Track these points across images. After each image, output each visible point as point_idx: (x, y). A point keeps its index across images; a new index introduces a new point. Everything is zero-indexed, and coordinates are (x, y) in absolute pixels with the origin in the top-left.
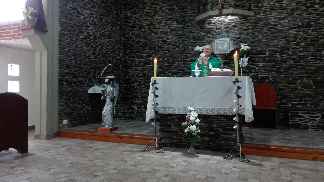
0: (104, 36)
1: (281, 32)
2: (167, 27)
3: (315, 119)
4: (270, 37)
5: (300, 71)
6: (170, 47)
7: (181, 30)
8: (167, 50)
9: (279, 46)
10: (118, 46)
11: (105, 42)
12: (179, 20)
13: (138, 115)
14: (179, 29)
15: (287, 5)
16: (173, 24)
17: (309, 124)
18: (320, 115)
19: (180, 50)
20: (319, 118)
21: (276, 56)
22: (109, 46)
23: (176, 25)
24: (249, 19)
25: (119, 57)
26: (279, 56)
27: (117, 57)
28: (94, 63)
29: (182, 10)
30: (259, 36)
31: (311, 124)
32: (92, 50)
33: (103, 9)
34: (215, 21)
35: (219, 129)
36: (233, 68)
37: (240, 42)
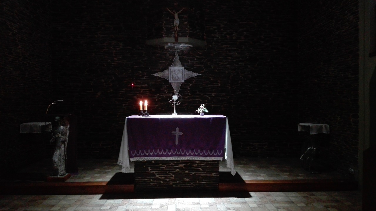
0: (33, 55)
1: (231, 63)
2: (112, 47)
3: (263, 147)
6: (116, 71)
8: (112, 74)
11: (34, 63)
12: (126, 41)
14: (127, 51)
15: (237, 38)
16: (120, 45)
17: (258, 152)
18: (267, 143)
20: (266, 146)
21: (227, 86)
22: (38, 68)
23: (123, 46)
24: (202, 48)
25: (48, 80)
32: (21, 75)
34: (167, 47)
35: (200, 169)
36: (187, 98)
37: (194, 71)
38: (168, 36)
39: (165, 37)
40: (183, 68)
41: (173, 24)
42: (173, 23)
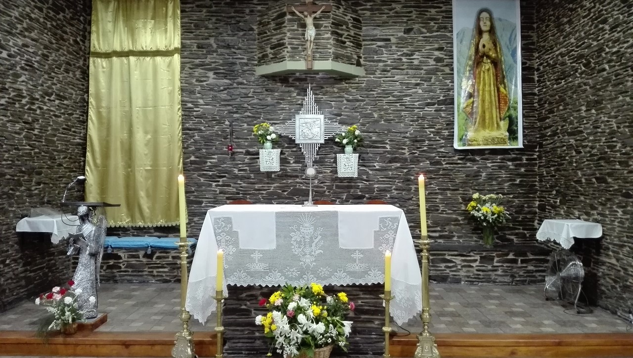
0: (50, 95)
1: (410, 109)
2: (194, 81)
3: (472, 264)
4: (392, 118)
5: (440, 180)
6: (201, 123)
7: (225, 89)
8: (195, 129)
9: (408, 135)
10: (77, 114)
11: (52, 109)
12: (220, 69)
13: (128, 271)
14: (222, 88)
15: (420, 62)
16: (208, 77)
17: (462, 273)
18: (478, 257)
19: (223, 131)
20: (477, 263)
21: (403, 151)
22: (60, 117)
23: (214, 79)
24: (357, 81)
25: (79, 139)
26: (408, 152)
27: (75, 141)
28: (28, 160)
29: (228, 51)
30: (374, 113)
31: (465, 274)
32: (26, 130)
33: (49, 33)
34: (293, 78)
36: (328, 171)
37: (342, 123)
39: (289, 61)
40: (322, 117)
41: (304, 38)
42: (304, 35)
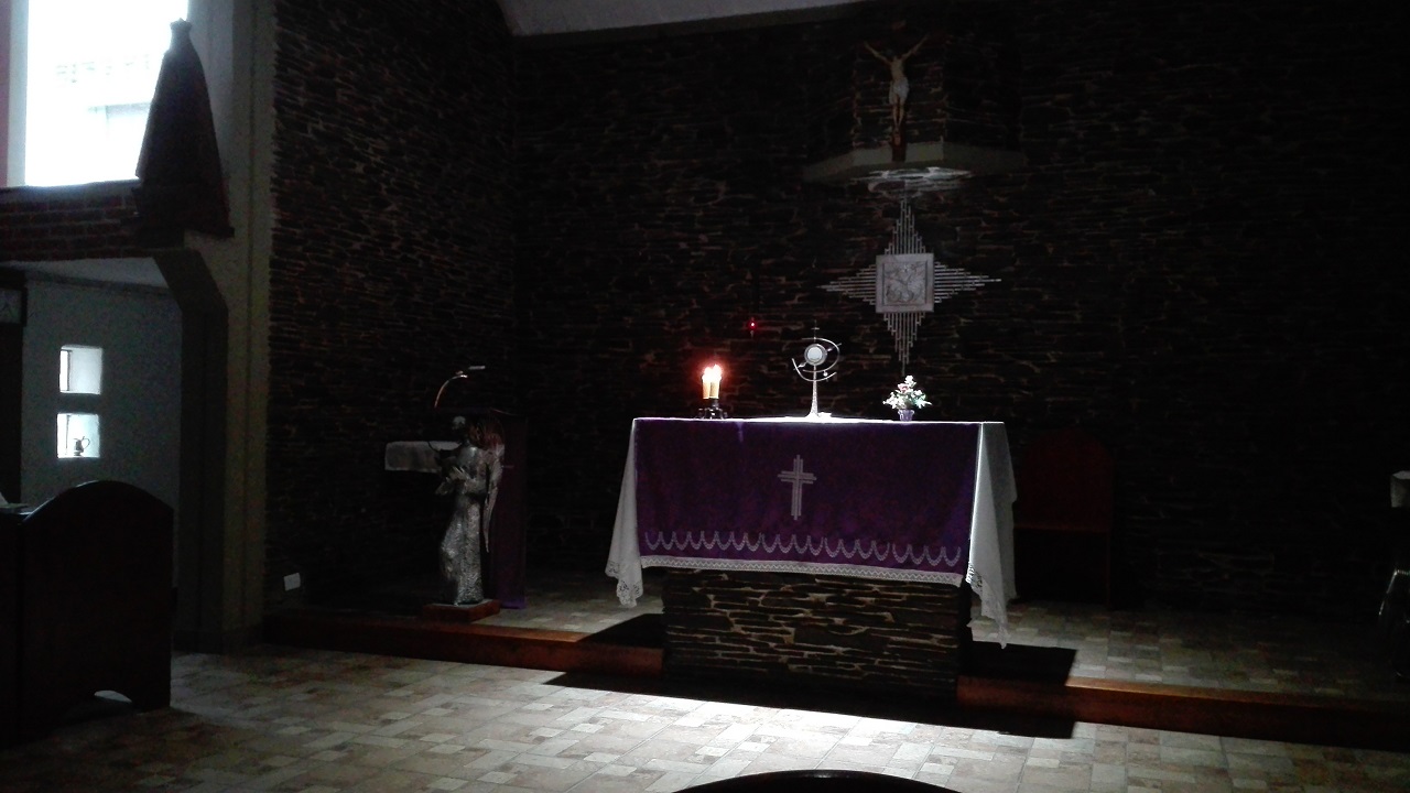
0: (444, 235)
1: (1129, 232)
2: (691, 200)
3: (1256, 572)
6: (703, 279)
8: (690, 292)
10: (497, 270)
11: (448, 260)
12: (739, 174)
13: (572, 549)
14: (741, 210)
15: (1152, 130)
16: (716, 191)
17: (1232, 591)
18: (1271, 557)
20: (1270, 570)
21: (1112, 324)
22: (463, 274)
23: (727, 193)
24: (1010, 179)
25: (499, 313)
26: (1123, 326)
28: (402, 345)
30: (1047, 245)
31: (1239, 592)
32: (397, 295)
33: (440, 130)
34: (876, 183)
35: (885, 614)
36: (947, 369)
37: (974, 269)
38: (868, 144)
39: (860, 147)
40: (929, 257)
41: (888, 102)
42: (887, 93)
